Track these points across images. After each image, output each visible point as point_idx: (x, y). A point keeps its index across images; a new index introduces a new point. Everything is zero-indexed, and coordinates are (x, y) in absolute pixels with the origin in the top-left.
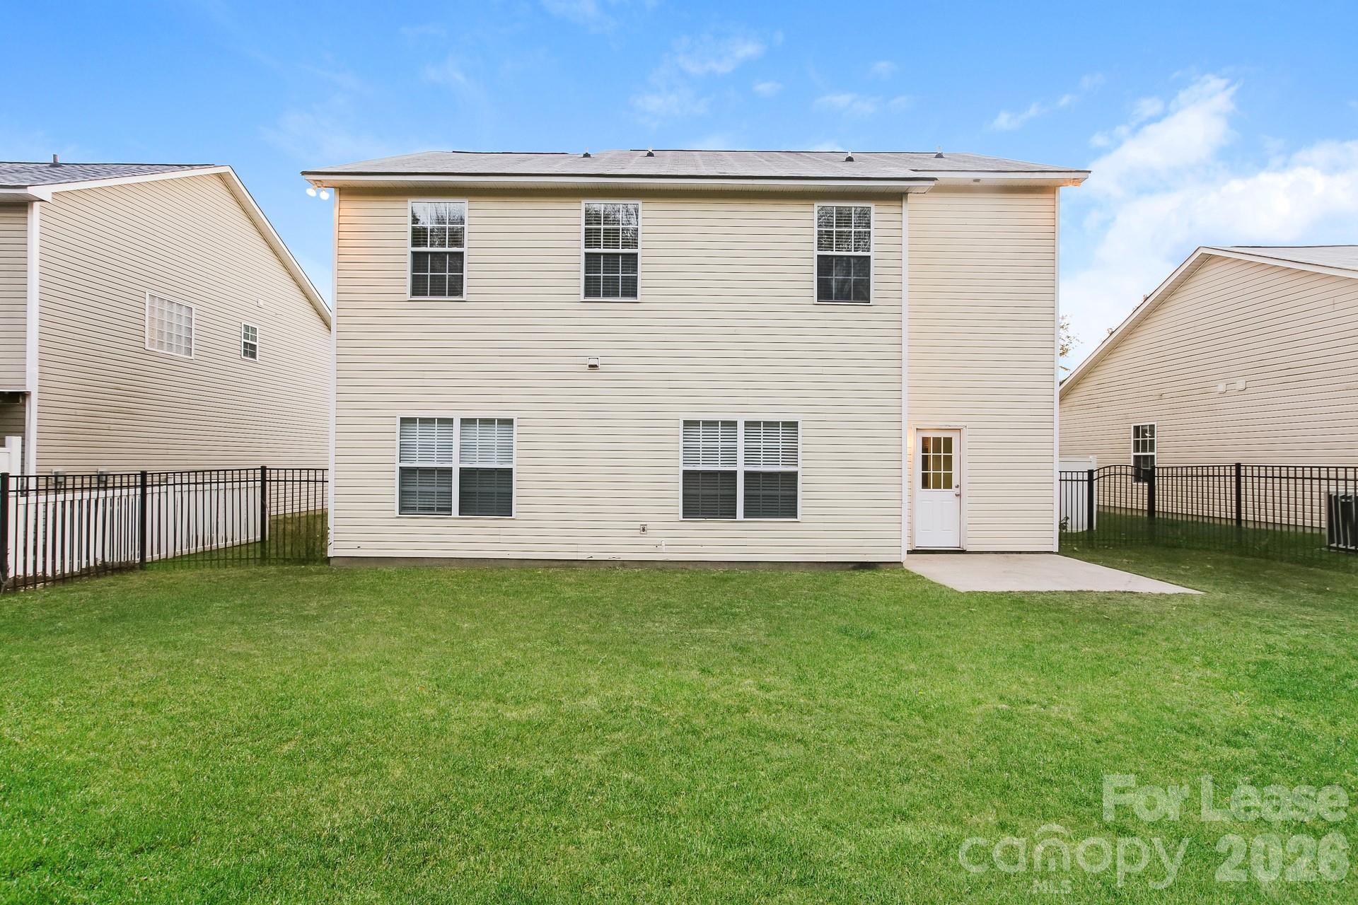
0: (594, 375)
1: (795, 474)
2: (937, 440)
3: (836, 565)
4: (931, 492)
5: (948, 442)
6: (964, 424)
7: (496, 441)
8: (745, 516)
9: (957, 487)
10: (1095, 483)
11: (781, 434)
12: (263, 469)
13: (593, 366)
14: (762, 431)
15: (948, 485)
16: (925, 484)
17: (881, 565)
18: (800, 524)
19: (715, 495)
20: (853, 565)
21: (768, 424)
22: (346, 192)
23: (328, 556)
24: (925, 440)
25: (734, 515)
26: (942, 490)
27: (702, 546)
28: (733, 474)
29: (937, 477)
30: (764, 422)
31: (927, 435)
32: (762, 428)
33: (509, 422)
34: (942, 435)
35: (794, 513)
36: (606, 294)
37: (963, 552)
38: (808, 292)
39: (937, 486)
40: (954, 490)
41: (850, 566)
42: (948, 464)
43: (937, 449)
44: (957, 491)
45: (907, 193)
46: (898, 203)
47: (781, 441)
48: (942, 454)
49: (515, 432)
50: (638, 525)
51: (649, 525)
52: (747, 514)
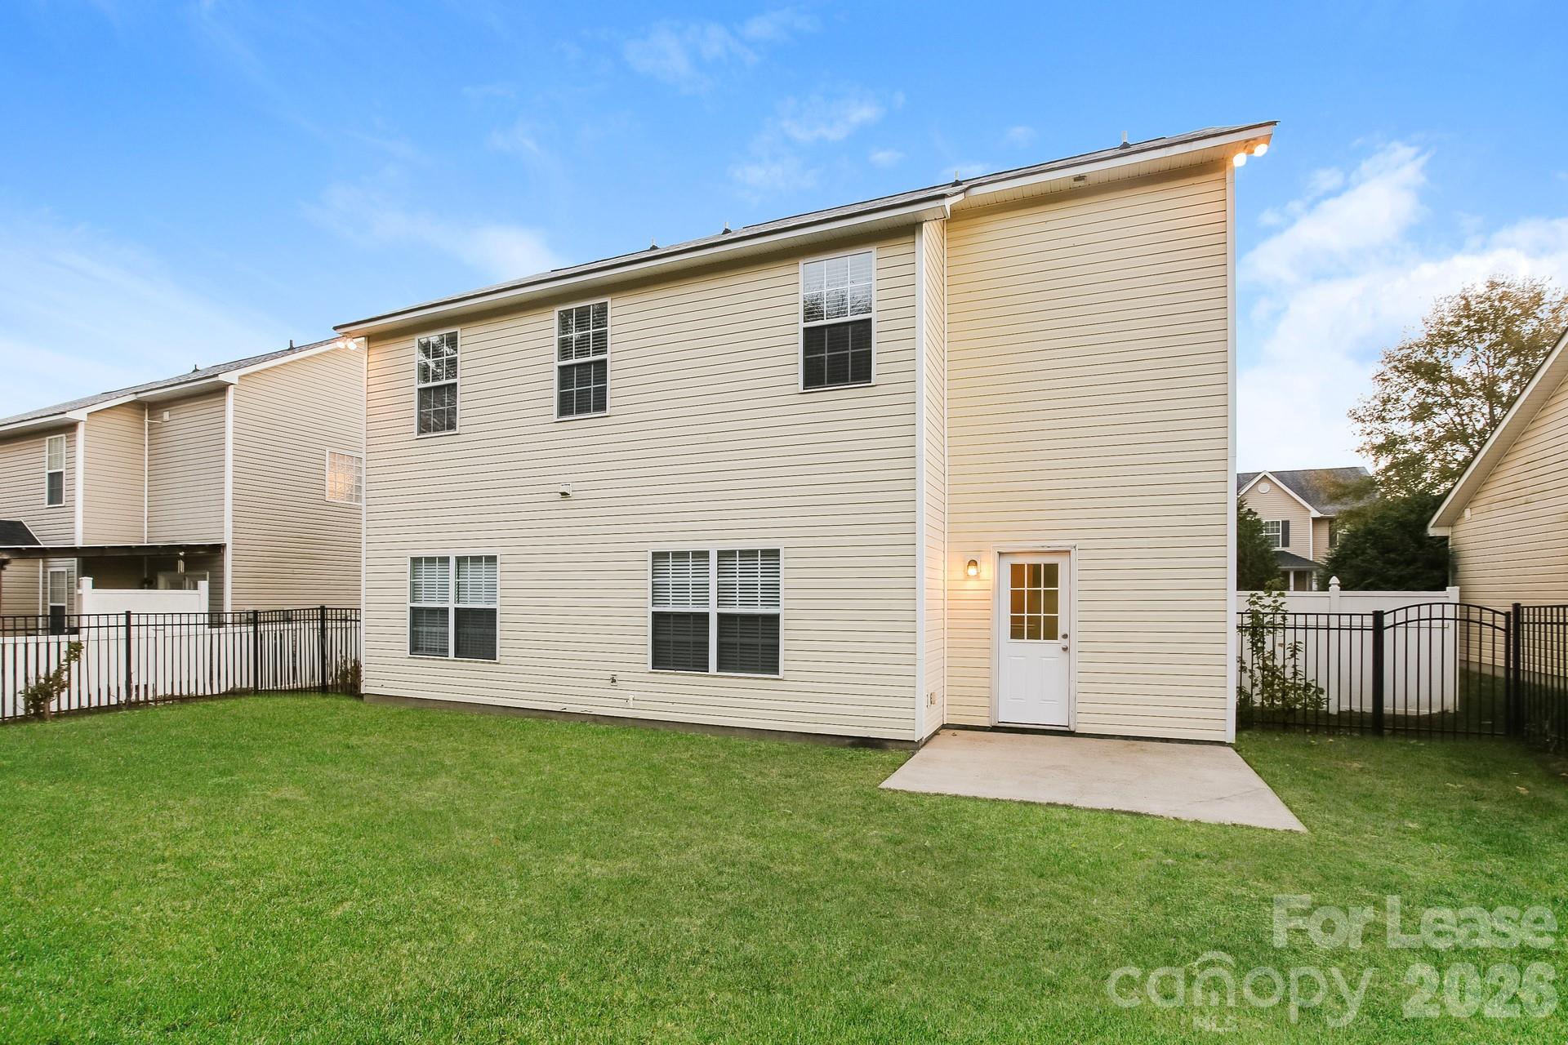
0: (566, 504)
1: (776, 617)
2: (1035, 569)
3: (829, 739)
4: (1026, 645)
5: (1052, 571)
6: (1073, 543)
7: (484, 580)
8: (719, 669)
9: (1065, 636)
10: (1388, 634)
11: (759, 566)
12: (323, 609)
13: (564, 494)
14: (738, 563)
15: (1051, 634)
16: (1016, 633)
17: (890, 744)
18: (781, 682)
19: (687, 643)
20: (851, 741)
21: (744, 554)
22: (373, 338)
23: (362, 692)
24: (1016, 570)
25: (705, 668)
26: (1042, 641)
27: (673, 703)
28: (706, 616)
29: (1034, 621)
30: (740, 551)
31: (1018, 560)
32: (738, 559)
33: (492, 559)
34: (1042, 560)
35: (774, 669)
36: (579, 412)
37: (1071, 734)
38: (791, 379)
39: (1035, 635)
40: (1061, 642)
41: (847, 741)
42: (1052, 605)
43: (1035, 581)
44: (1065, 643)
45: (922, 223)
46: (909, 239)
47: (759, 574)
48: (1042, 589)
49: (498, 570)
50: (608, 675)
51: (620, 676)
52: (721, 666)
